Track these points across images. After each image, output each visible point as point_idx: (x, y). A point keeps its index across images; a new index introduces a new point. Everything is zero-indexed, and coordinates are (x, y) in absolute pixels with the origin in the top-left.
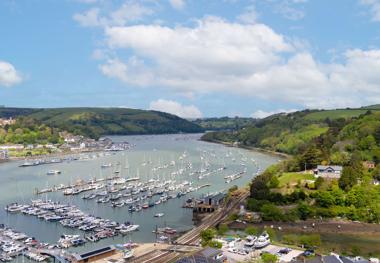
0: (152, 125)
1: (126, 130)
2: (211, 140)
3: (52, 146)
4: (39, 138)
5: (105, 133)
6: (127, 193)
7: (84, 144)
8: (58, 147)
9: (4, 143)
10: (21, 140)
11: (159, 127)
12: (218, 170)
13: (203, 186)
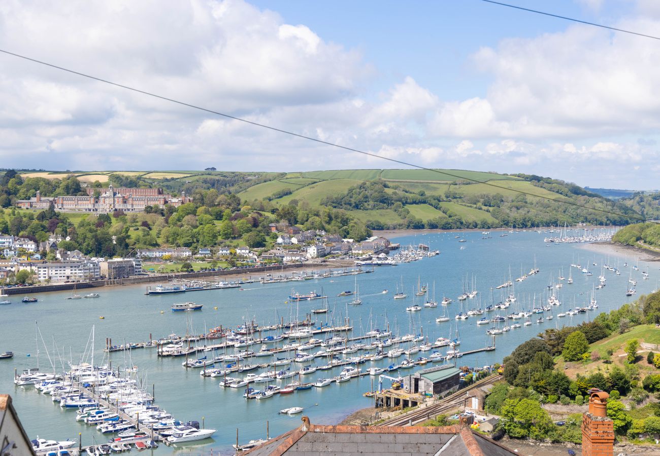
0: (511, 208)
1: (450, 219)
2: (630, 243)
3: (247, 251)
4: (227, 236)
5: (400, 225)
6: (279, 360)
7: (316, 249)
8: (259, 256)
9: (158, 245)
10: (189, 238)
11: (528, 212)
12: (558, 316)
13: (475, 351)
